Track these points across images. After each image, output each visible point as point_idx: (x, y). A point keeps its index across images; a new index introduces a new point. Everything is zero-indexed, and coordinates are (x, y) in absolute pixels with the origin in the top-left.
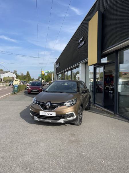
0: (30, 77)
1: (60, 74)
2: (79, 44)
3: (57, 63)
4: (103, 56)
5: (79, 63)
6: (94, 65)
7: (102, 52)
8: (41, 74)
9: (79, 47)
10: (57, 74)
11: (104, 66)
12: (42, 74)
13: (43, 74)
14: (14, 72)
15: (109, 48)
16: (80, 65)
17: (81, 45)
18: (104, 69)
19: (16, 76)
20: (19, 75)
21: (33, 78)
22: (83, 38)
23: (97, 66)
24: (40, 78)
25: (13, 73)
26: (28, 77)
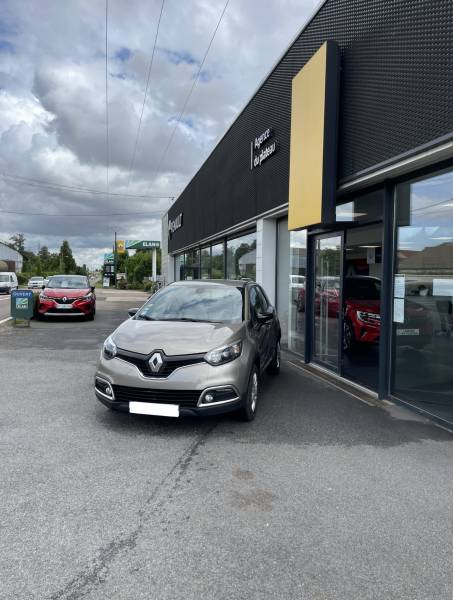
0: (74, 261)
1: (184, 252)
2: (257, 152)
3: (172, 214)
4: (343, 198)
5: (256, 219)
6: (310, 228)
7: (339, 185)
8: (115, 252)
9: (257, 162)
10: (175, 252)
11: (343, 233)
12: (119, 251)
13: (122, 252)
14: (13, 242)
15: (363, 172)
16: (260, 224)
17: (263, 157)
18: (345, 241)
19: (21, 258)
20: (31, 254)
21: (85, 266)
22: (272, 132)
23: (318, 231)
24: (110, 265)
25: (11, 246)
26: (66, 260)
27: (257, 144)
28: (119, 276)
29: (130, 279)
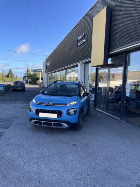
1: (51, 73)
3: (47, 61)
5: (78, 63)
6: (97, 66)
10: (47, 73)
17: (81, 43)
27: (79, 39)
28: (29, 80)
29: (32, 81)
